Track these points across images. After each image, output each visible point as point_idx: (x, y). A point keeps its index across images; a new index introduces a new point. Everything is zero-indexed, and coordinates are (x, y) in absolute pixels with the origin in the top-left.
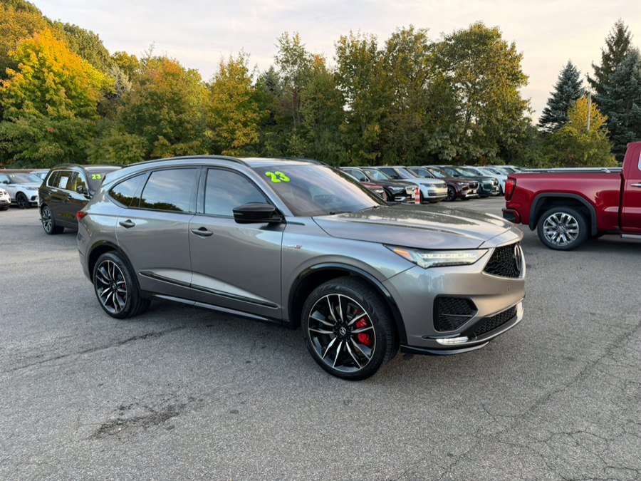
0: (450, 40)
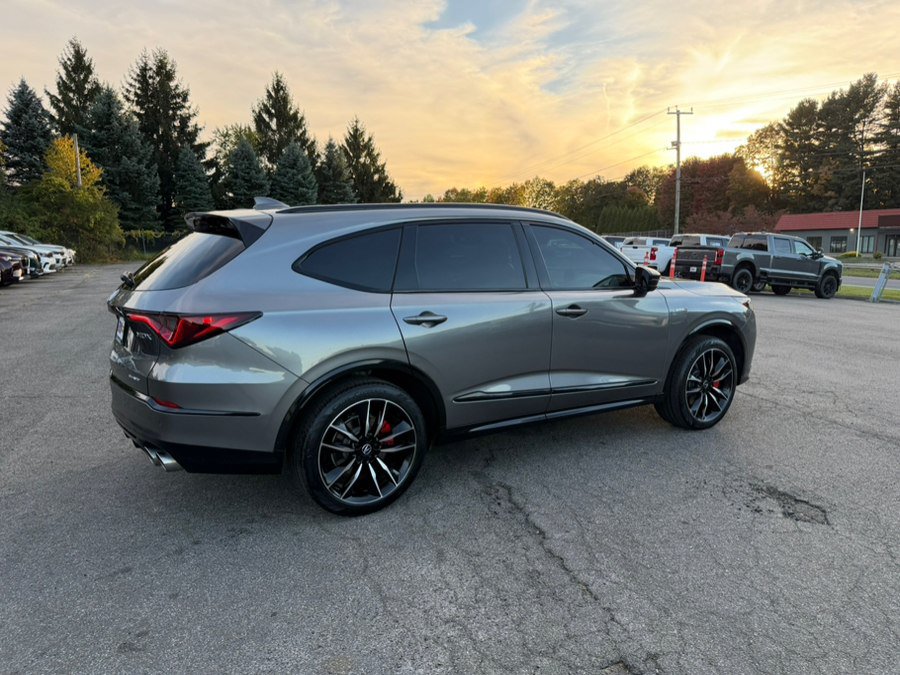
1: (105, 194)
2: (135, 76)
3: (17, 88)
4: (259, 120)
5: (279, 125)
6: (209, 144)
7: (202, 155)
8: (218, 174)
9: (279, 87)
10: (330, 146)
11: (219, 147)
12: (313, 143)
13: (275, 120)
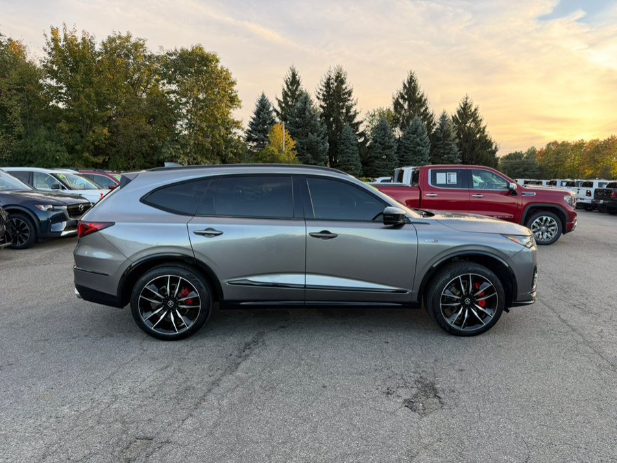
0: (171, 55)
1: (296, 155)
2: (323, 84)
3: (261, 97)
4: (397, 104)
5: (409, 106)
6: (362, 122)
7: (357, 130)
8: (366, 141)
9: (411, 80)
10: (443, 117)
11: (368, 124)
12: (431, 116)
13: (407, 102)
